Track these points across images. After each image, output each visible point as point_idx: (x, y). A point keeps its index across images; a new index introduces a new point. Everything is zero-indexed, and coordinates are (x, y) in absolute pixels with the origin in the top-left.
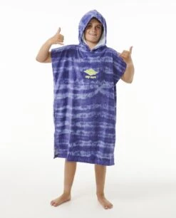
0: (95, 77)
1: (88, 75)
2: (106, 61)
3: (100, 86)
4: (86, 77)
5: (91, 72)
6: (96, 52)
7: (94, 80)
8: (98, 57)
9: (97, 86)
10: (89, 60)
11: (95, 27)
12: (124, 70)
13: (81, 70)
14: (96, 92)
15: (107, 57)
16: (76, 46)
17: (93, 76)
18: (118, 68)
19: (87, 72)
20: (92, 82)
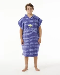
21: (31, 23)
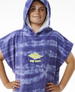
0: (40, 61)
1: (32, 59)
2: (51, 44)
3: (45, 70)
4: (31, 61)
5: (35, 56)
6: (41, 36)
7: (39, 64)
8: (43, 40)
9: (43, 70)
10: (33, 43)
11: (39, 10)
12: (68, 54)
13: (25, 55)
14: (42, 76)
15: (51, 40)
16: (20, 31)
17: (38, 59)
18: (62, 52)
19: (31, 56)
20: (37, 66)
21: (38, 49)
